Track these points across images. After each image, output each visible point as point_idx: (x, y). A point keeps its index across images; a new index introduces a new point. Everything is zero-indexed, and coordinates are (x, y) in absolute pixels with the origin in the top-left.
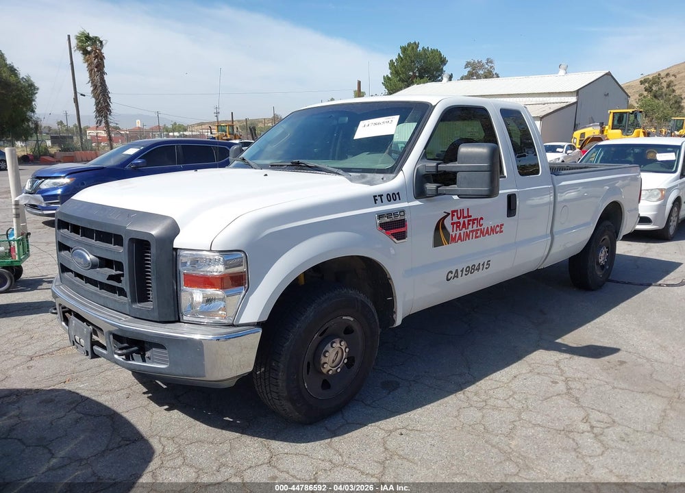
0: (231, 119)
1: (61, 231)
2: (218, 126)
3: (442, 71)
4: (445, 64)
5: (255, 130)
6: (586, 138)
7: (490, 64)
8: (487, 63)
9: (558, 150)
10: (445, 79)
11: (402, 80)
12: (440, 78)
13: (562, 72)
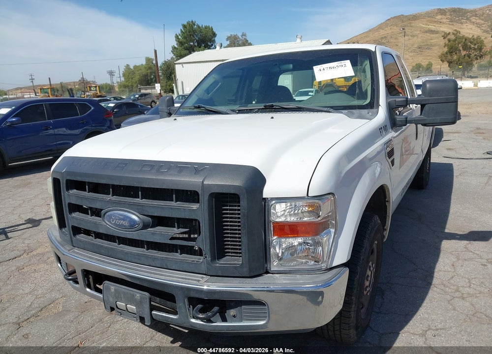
0: (49, 83)
1: (71, 192)
2: (41, 89)
3: (214, 41)
4: (216, 36)
5: (72, 91)
6: (322, 85)
7: (244, 37)
8: (242, 36)
9: (310, 94)
10: (218, 48)
11: (186, 49)
12: (213, 46)
13: (298, 40)
